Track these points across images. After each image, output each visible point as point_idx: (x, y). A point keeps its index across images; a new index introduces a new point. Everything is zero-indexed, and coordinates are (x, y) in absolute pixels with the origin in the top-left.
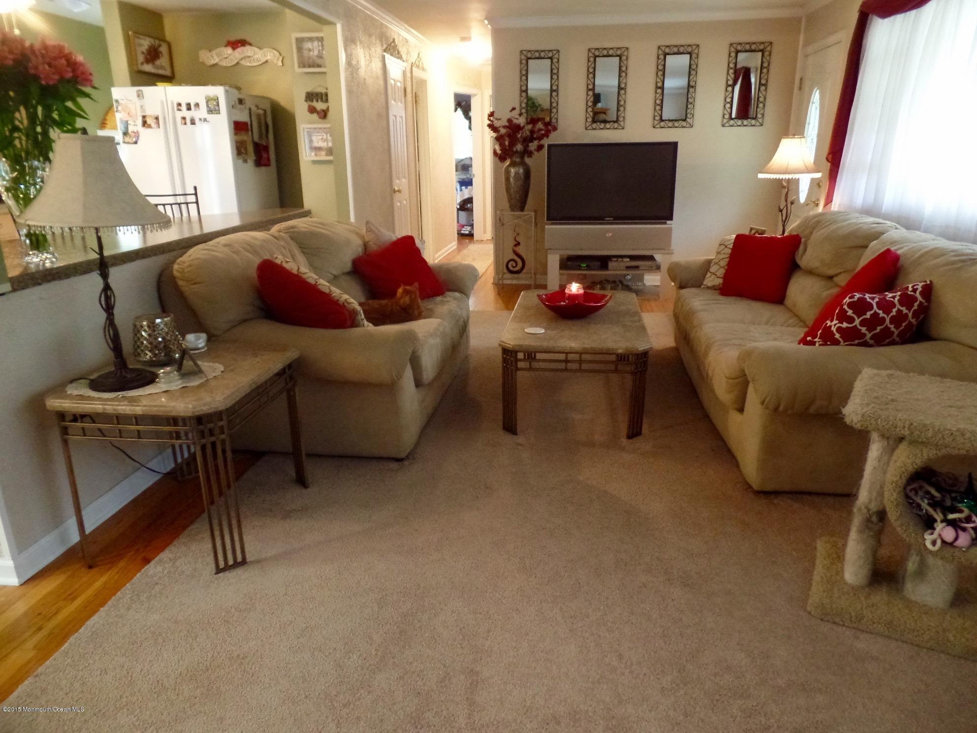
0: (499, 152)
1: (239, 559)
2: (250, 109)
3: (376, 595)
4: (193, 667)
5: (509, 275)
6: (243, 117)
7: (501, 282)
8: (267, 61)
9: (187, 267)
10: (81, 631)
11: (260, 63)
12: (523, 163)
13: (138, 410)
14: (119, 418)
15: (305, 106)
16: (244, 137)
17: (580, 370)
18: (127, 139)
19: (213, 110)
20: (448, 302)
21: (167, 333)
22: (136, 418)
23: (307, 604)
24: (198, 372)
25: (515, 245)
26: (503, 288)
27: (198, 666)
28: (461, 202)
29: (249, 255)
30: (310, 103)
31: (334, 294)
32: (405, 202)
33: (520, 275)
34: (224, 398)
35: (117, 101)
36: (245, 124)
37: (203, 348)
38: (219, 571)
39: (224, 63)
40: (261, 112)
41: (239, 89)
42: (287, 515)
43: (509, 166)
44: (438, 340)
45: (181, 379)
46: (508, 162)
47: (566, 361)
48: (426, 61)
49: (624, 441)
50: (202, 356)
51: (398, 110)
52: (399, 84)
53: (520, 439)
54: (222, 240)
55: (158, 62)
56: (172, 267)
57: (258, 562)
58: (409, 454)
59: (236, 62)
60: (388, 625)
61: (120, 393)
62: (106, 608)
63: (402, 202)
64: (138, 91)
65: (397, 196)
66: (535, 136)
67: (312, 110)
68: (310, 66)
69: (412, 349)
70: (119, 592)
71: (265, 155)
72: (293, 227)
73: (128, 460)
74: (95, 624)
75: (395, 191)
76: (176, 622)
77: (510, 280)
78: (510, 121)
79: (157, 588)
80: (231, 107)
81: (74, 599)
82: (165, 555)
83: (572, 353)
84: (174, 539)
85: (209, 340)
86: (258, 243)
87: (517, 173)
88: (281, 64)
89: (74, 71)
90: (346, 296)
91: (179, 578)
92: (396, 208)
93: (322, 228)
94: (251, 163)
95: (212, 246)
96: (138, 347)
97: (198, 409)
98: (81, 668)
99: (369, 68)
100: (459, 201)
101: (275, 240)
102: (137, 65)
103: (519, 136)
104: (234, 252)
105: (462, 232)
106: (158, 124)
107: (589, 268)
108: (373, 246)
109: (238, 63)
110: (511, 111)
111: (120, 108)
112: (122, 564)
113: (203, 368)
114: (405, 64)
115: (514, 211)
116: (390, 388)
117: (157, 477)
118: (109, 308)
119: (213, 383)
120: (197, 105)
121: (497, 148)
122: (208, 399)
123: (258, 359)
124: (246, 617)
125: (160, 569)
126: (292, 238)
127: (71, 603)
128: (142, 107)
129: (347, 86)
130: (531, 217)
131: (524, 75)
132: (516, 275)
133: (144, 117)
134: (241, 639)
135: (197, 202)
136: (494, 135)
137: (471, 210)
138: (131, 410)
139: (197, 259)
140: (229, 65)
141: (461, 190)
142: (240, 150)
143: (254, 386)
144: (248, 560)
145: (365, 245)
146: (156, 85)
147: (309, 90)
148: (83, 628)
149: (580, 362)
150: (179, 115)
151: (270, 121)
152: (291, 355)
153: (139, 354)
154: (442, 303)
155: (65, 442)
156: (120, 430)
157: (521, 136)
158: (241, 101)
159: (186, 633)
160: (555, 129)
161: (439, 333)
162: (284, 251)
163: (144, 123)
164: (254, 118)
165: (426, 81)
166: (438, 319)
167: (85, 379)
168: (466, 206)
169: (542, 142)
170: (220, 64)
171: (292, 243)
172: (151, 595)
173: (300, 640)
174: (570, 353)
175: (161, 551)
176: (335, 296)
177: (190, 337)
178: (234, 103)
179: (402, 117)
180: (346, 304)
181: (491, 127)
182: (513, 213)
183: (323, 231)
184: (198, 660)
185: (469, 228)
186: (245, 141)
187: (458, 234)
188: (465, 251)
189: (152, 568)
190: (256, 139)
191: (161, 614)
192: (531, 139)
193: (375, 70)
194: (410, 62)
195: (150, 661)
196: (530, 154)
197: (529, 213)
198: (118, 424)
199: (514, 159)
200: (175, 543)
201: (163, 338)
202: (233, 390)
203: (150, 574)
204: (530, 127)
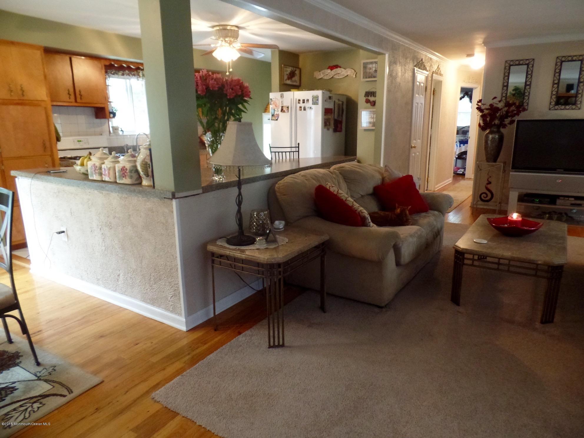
0: (482, 124)
1: (281, 343)
2: (335, 102)
3: (346, 382)
4: (247, 392)
5: (480, 202)
6: (330, 106)
7: (475, 206)
8: (347, 75)
9: (282, 186)
10: (205, 360)
11: (344, 76)
12: (498, 132)
13: (243, 256)
14: (236, 259)
15: (364, 99)
16: (330, 116)
17: (508, 271)
18: (273, 118)
19: (315, 102)
20: (429, 216)
21: (264, 219)
22: (242, 260)
23: (308, 377)
24: (275, 241)
25: (488, 184)
26: (477, 210)
27: (249, 393)
28: (459, 154)
29: (314, 181)
30: (367, 98)
31: (355, 207)
32: (418, 154)
33: (490, 203)
34: (283, 257)
35: (271, 99)
36: (331, 109)
37: (282, 229)
38: (270, 347)
39: (325, 78)
40: (341, 103)
41: (330, 91)
42: (311, 325)
43: (488, 133)
44: (415, 239)
45: (266, 244)
46: (488, 131)
47: (499, 264)
48: (443, 70)
49: (538, 325)
50: (280, 233)
51: (419, 99)
52: (422, 85)
53: (461, 309)
54: (302, 173)
55: (293, 79)
56: (275, 185)
57: (290, 347)
58: (387, 304)
59: (332, 76)
60: (349, 401)
61: (237, 247)
62: (217, 351)
63: (416, 153)
64: (282, 94)
65: (413, 150)
66: (509, 115)
67: (368, 101)
68: (369, 78)
69: (394, 243)
70: (224, 346)
71: (339, 126)
72: (343, 167)
73: (242, 282)
74: (210, 358)
75: (412, 147)
76: (245, 368)
77: (481, 205)
78: (491, 105)
79: (240, 349)
80: (325, 101)
81: (205, 344)
82: (248, 332)
83: (504, 259)
84: (254, 325)
85: (286, 225)
86: (320, 175)
87: (492, 138)
88: (355, 77)
89: (242, 91)
90: (361, 208)
91: (251, 345)
92: (411, 158)
93: (359, 169)
94: (331, 130)
95: (296, 176)
96: (251, 225)
97: (269, 260)
98: (200, 378)
99: (404, 77)
100: (457, 153)
101: (330, 174)
102: (283, 80)
103: (498, 115)
104: (306, 180)
105: (458, 172)
106: (288, 110)
107: (540, 202)
108: (388, 180)
109: (332, 77)
110: (493, 99)
111: (272, 103)
112: (229, 332)
113: (278, 240)
114: (428, 73)
115: (489, 162)
116: (379, 264)
117: (254, 292)
118: (239, 204)
119: (281, 248)
120: (308, 100)
121: (481, 122)
122: (276, 256)
123: (306, 238)
124: (277, 375)
125: (244, 339)
126: (340, 173)
127: (203, 346)
128: (282, 102)
129: (388, 88)
130: (501, 166)
131: (507, 76)
132: (487, 203)
133: (282, 107)
134: (272, 385)
135: (298, 151)
136: (481, 114)
137: (465, 159)
138: (240, 256)
139: (287, 182)
140: (328, 78)
141: (460, 146)
142: (326, 123)
143: (300, 252)
144: (285, 345)
145: (383, 179)
146: (291, 91)
147: (367, 90)
148: (206, 359)
149: (509, 265)
150: (299, 105)
151: (345, 107)
152: (325, 238)
153: (251, 229)
154: (425, 217)
155: (213, 267)
156: (235, 265)
157: (499, 115)
158: (330, 98)
159: (247, 374)
160: (524, 110)
161: (416, 235)
162: (334, 180)
163: (282, 110)
164: (336, 106)
165: (442, 81)
166: (419, 227)
167: (225, 237)
168: (462, 156)
169: (514, 119)
170: (324, 78)
171: (340, 176)
172: (237, 351)
173: (300, 395)
174: (502, 259)
175: (247, 330)
176: (355, 208)
177: (277, 222)
178: (326, 99)
179: (422, 104)
180: (360, 213)
181: (479, 109)
182: (488, 163)
183: (359, 170)
184: (250, 390)
185: (463, 170)
186: (330, 119)
187: (454, 173)
188: (457, 185)
189: (241, 338)
190: (336, 117)
191: (239, 362)
192: (506, 116)
193: (407, 77)
194: (432, 71)
195: (229, 384)
196: (504, 126)
197: (499, 164)
198: (235, 262)
199: (492, 129)
200: (254, 327)
201: (263, 222)
202: (288, 253)
203: (239, 340)
204: (506, 109)
